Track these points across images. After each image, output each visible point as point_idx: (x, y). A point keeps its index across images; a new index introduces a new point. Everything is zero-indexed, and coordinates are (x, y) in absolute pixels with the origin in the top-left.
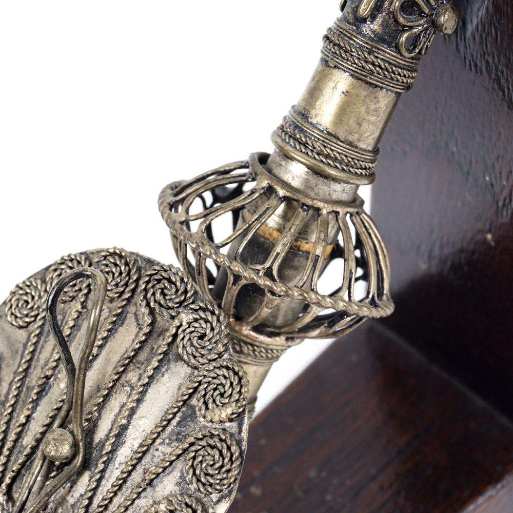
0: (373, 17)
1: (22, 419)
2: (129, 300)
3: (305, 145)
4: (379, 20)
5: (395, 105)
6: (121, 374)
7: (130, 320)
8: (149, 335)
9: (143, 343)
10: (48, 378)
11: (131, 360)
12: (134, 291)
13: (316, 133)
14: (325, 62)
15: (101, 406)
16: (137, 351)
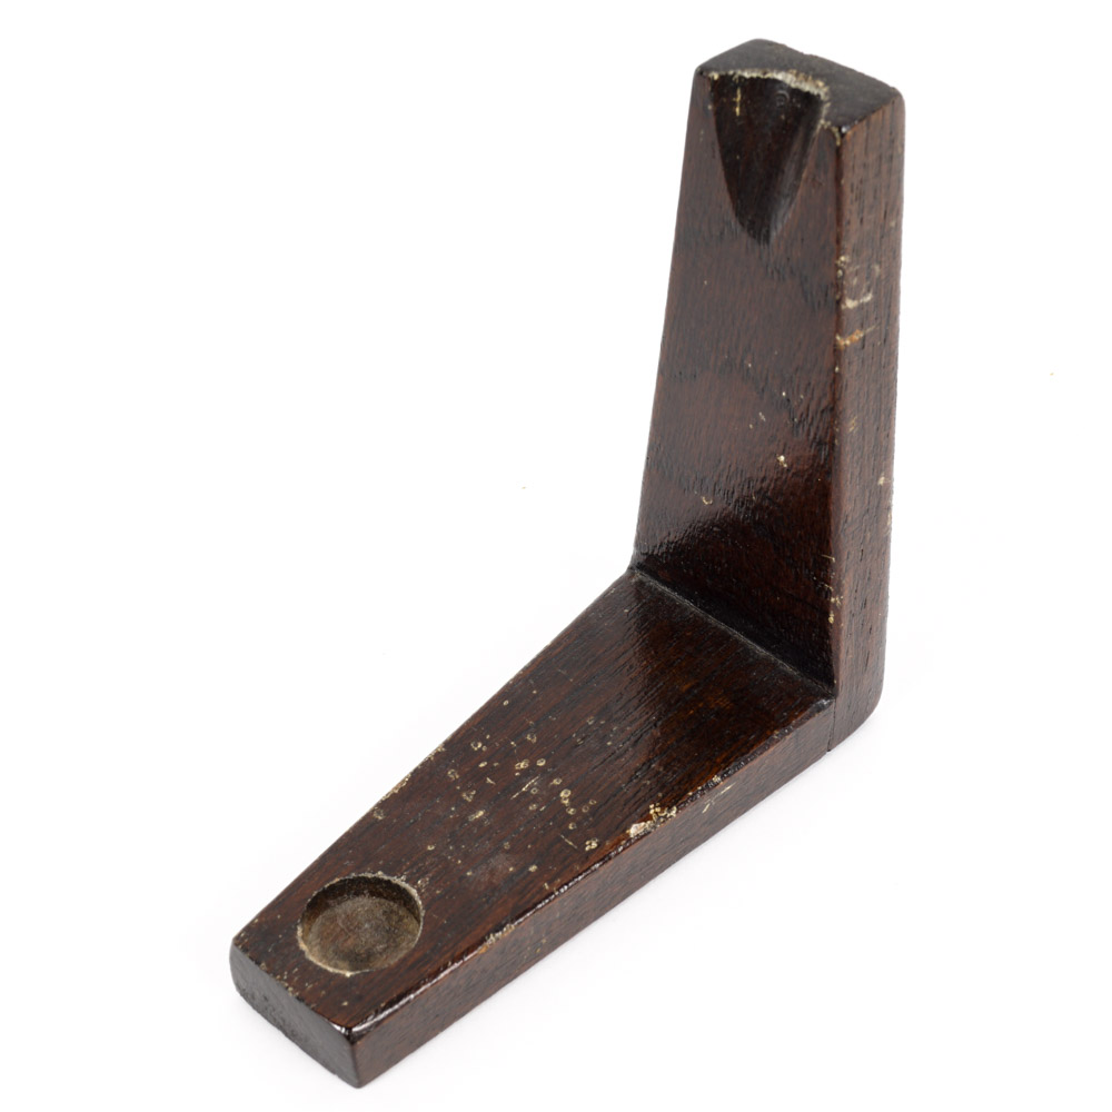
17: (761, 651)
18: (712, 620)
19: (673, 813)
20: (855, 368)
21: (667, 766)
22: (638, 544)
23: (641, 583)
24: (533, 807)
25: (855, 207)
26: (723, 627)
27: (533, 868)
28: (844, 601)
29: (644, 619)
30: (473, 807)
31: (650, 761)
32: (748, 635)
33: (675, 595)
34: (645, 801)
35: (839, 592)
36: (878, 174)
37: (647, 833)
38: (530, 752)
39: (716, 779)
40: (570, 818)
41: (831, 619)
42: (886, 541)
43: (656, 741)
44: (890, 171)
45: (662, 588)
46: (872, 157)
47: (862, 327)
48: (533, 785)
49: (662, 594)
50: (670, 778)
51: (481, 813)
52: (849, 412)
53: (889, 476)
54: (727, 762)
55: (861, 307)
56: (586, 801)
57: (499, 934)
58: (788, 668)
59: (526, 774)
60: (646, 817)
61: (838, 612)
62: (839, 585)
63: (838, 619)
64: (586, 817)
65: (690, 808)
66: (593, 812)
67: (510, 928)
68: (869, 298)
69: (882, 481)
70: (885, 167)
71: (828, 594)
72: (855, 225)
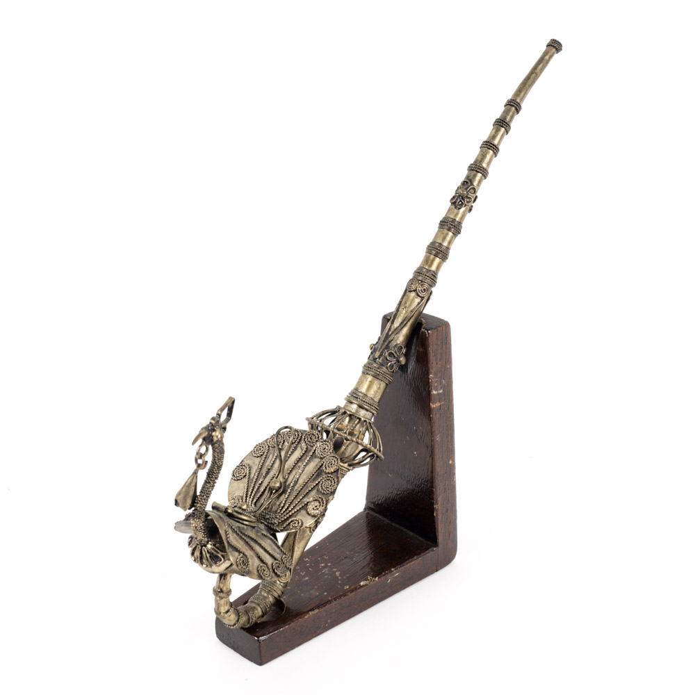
0: (379, 358)
1: (260, 482)
2: (298, 442)
3: (357, 398)
4: (381, 359)
5: (385, 389)
6: (296, 464)
7: (299, 449)
8: (306, 451)
9: (304, 454)
10: (269, 469)
11: (299, 460)
12: (300, 440)
13: (360, 394)
14: (363, 373)
15: (289, 474)
16: (302, 456)
17: (411, 534)
18: (394, 524)
19: (377, 579)
20: (438, 416)
21: (375, 566)
22: (367, 498)
23: (368, 513)
24: (326, 577)
25: (434, 358)
26: (398, 526)
27: (325, 594)
28: (439, 506)
29: (369, 523)
30: (304, 576)
31: (369, 564)
32: (406, 527)
33: (380, 517)
34: (366, 575)
35: (437, 504)
36: (442, 348)
37: (366, 585)
38: (326, 562)
39: (392, 569)
40: (339, 580)
41: (435, 515)
42: (454, 487)
43: (372, 558)
44: (446, 348)
45: (375, 514)
46: (439, 342)
47: (439, 401)
48: (326, 571)
49: (376, 516)
50: (376, 569)
51: (307, 578)
52: (436, 432)
53: (454, 461)
54: (397, 564)
55: (438, 394)
56: (345, 575)
57: (313, 612)
58: (421, 539)
59: (324, 567)
60: (367, 580)
61: (437, 511)
62: (437, 501)
63: (437, 515)
64: (345, 579)
65: (383, 578)
66: (348, 578)
67: (316, 611)
68: (441, 391)
69: (451, 462)
70: (444, 346)
71: (433, 504)
72: (434, 365)
